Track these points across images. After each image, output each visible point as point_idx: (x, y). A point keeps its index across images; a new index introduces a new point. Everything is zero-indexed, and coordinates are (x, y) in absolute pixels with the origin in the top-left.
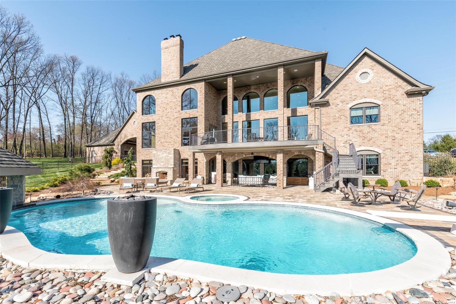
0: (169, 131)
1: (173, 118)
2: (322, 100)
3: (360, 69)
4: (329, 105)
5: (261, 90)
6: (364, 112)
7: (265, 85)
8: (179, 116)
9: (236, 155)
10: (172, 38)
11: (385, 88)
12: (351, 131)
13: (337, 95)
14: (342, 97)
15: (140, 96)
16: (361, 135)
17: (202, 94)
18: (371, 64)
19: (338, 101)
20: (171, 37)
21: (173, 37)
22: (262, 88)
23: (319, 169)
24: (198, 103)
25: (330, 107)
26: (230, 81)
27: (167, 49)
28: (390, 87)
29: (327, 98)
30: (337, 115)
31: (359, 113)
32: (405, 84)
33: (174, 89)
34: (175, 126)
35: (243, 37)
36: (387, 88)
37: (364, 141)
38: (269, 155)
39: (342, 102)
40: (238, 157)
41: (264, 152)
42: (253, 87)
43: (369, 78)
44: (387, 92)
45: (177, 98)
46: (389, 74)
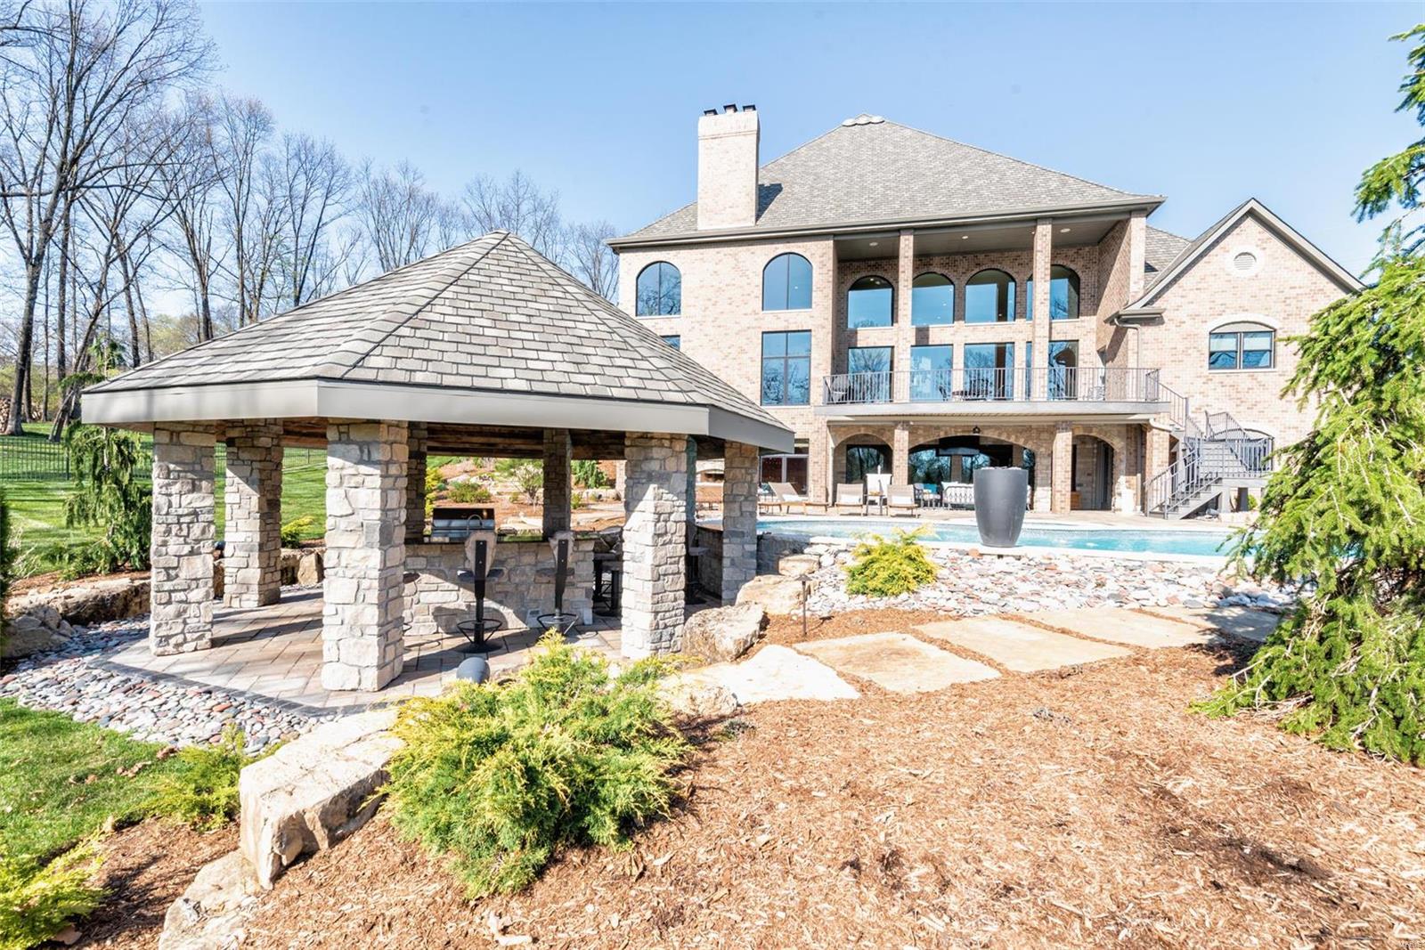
0: (725, 363)
1: (737, 328)
2: (1148, 309)
3: (1234, 243)
4: (1163, 323)
5: (961, 270)
6: (1239, 343)
7: (970, 257)
8: (755, 324)
9: (920, 432)
10: (730, 111)
11: (1288, 292)
12: (1211, 385)
13: (1179, 301)
14: (1192, 306)
15: (632, 263)
16: (1234, 395)
17: (825, 270)
18: (1259, 236)
19: (1182, 315)
20: (726, 107)
21: (734, 107)
22: (963, 264)
23: (1161, 470)
24: (814, 294)
25: (1162, 327)
26: (907, 245)
27: (717, 141)
28: (1299, 291)
29: (1158, 305)
30: (1181, 347)
31: (1228, 344)
32: (1332, 286)
33: (742, 252)
34: (743, 351)
35: (876, 119)
36: (1294, 292)
37: (1241, 408)
38: (1009, 437)
39: (1194, 317)
40: (924, 437)
41: (997, 428)
42: (937, 260)
43: (1256, 267)
44: (1294, 302)
45: (751, 275)
46: (1300, 262)
